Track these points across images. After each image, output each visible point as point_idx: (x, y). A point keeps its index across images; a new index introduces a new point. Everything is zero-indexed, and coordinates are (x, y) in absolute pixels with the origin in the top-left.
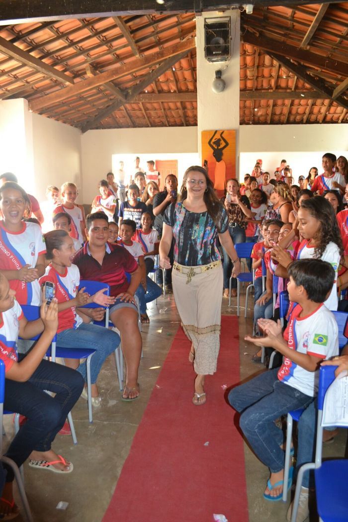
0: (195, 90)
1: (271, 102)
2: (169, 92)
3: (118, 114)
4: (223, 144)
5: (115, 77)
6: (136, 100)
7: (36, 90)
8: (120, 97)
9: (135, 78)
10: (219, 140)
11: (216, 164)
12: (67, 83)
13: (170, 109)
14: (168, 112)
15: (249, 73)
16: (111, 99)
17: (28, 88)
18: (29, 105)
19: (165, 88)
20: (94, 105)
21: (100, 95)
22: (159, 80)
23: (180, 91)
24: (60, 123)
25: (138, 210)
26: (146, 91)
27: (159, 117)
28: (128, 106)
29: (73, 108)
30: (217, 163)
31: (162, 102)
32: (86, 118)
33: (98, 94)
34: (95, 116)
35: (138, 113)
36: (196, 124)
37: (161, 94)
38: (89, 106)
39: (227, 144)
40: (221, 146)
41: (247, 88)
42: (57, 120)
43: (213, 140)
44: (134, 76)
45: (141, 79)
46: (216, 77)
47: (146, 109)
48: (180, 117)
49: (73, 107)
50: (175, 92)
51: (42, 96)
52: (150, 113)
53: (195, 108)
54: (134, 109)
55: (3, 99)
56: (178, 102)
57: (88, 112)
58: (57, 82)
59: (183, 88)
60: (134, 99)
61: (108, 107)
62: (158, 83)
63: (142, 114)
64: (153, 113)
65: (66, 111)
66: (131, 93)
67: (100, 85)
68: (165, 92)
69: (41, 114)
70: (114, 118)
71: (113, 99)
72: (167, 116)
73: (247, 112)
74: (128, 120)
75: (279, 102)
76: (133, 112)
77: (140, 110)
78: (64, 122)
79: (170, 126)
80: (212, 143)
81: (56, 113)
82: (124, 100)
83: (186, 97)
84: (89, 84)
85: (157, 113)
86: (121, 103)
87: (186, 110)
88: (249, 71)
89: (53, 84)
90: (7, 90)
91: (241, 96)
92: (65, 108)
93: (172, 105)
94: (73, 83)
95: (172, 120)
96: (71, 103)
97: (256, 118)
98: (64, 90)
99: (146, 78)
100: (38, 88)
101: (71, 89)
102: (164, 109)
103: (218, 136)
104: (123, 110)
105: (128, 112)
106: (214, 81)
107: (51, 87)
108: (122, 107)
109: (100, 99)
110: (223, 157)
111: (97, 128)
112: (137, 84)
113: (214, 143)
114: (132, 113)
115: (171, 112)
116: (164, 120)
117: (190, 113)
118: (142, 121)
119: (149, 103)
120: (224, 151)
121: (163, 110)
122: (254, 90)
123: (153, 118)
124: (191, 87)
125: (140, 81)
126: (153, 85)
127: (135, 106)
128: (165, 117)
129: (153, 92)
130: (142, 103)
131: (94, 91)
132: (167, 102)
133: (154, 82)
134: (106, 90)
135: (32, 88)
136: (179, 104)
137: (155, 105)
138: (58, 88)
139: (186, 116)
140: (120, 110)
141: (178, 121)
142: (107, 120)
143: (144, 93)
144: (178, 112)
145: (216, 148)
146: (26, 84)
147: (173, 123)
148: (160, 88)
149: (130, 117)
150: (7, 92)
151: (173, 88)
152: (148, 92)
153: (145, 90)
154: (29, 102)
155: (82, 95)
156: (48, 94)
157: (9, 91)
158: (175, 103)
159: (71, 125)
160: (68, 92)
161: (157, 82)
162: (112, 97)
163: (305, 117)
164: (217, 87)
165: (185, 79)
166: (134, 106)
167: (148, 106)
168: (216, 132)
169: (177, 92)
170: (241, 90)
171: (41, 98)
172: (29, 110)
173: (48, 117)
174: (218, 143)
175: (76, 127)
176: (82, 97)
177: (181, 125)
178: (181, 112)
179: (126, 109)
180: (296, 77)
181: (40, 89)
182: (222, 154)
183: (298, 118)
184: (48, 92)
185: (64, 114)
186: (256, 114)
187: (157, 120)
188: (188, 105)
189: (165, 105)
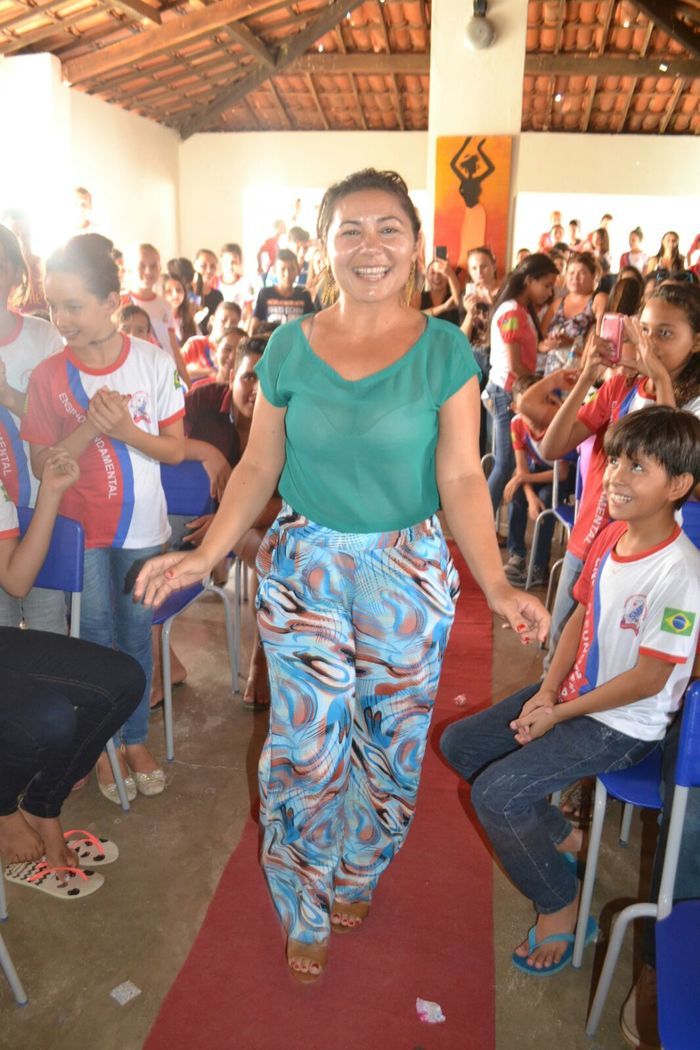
0: (426, 50)
1: (592, 82)
2: (371, 51)
3: (259, 99)
4: (482, 168)
5: (251, 10)
6: (297, 67)
7: (79, 37)
8: (262, 60)
9: (297, 15)
10: (474, 159)
11: (464, 213)
12: (146, 21)
13: (370, 90)
14: (367, 99)
15: (547, 13)
16: (243, 65)
17: (60, 31)
18: (63, 70)
19: (362, 42)
20: (206, 78)
21: (219, 54)
22: (348, 23)
23: (394, 50)
24: (133, 115)
25: (297, 303)
26: (321, 49)
27: (347, 108)
28: (279, 80)
29: (162, 82)
30: (468, 209)
31: (355, 75)
32: (188, 105)
33: (214, 49)
34: (210, 102)
35: (302, 97)
36: (424, 127)
37: (353, 56)
38: (195, 78)
39: (491, 168)
40: (478, 173)
41: (542, 48)
42: (128, 108)
43: (462, 159)
44: (295, 12)
45: (309, 19)
46: (475, 14)
47: (319, 90)
48: (392, 109)
49: (161, 79)
50: (383, 51)
51: (91, 52)
52: (327, 99)
53: (424, 91)
54: (293, 89)
55: (7, 55)
56: (389, 74)
57: (193, 92)
58: (125, 20)
59: (402, 43)
60: (294, 64)
61: (237, 81)
62: (346, 30)
63: (311, 100)
64: (333, 99)
65: (146, 89)
66: (286, 51)
67: (219, 30)
68: (362, 52)
69: (91, 92)
70: (250, 108)
71: (248, 65)
72: (363, 107)
73: (538, 102)
74: (281, 112)
75: (611, 82)
76: (292, 94)
77: (307, 91)
78: (143, 114)
79: (369, 129)
80: (458, 165)
81: (125, 91)
82: (271, 67)
83: (406, 64)
84: (195, 25)
85: (342, 100)
86: (264, 73)
87: (405, 94)
88: (550, 8)
89: (116, 23)
90: (13, 34)
91: (528, 64)
92: (143, 81)
93: (375, 82)
94: (159, 21)
95: (374, 116)
96: (156, 71)
97: (558, 119)
98: (140, 38)
99: (320, 17)
100: (82, 32)
101: (154, 36)
102: (359, 91)
103: (471, 150)
104: (269, 90)
105: (281, 95)
106: (471, 24)
107: (112, 30)
108: (267, 84)
109: (218, 62)
110: (482, 198)
111: (215, 129)
112: (300, 31)
113: (463, 165)
114: (288, 96)
115: (373, 99)
116: (357, 115)
117: (413, 102)
118: (312, 117)
119: (327, 75)
120: (484, 184)
121: (355, 93)
122: (556, 52)
123: (333, 110)
124: (418, 42)
125: (308, 24)
126: (336, 34)
127: (294, 81)
128: (359, 108)
129: (335, 50)
130: (312, 75)
131: (207, 43)
132: (365, 75)
133: (338, 27)
134: (232, 42)
135: (70, 31)
136: (391, 81)
137: (340, 81)
138: (126, 33)
139: (404, 108)
140: (263, 90)
141: (387, 118)
142: (234, 112)
143: (316, 51)
144: (389, 98)
145: (467, 175)
146: (55, 21)
147: (376, 124)
148: (350, 43)
149: (285, 106)
150: (14, 39)
151: (380, 42)
152: (325, 51)
153: (317, 44)
154: (63, 62)
155: (181, 51)
156: (105, 46)
157: (18, 36)
158: (382, 76)
159: (159, 122)
160: (147, 43)
161: (344, 27)
162: (245, 60)
163: (664, 121)
164: (475, 36)
165: (407, 23)
166: (292, 81)
167: (324, 81)
168: (468, 139)
169: (388, 51)
170: (528, 52)
171: (88, 56)
172: (62, 80)
173: (108, 101)
174: (471, 165)
175: (168, 125)
176: (182, 56)
177: (395, 128)
178: (394, 98)
179: (275, 88)
180: (651, 25)
181: (87, 34)
182: (478, 191)
183: (649, 121)
184: (103, 41)
185: (143, 95)
186: (557, 108)
187: (342, 116)
188: (411, 83)
189: (361, 80)
